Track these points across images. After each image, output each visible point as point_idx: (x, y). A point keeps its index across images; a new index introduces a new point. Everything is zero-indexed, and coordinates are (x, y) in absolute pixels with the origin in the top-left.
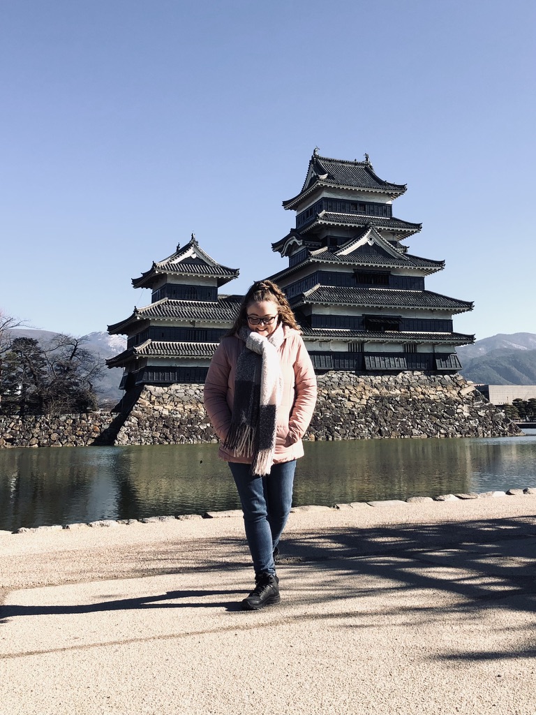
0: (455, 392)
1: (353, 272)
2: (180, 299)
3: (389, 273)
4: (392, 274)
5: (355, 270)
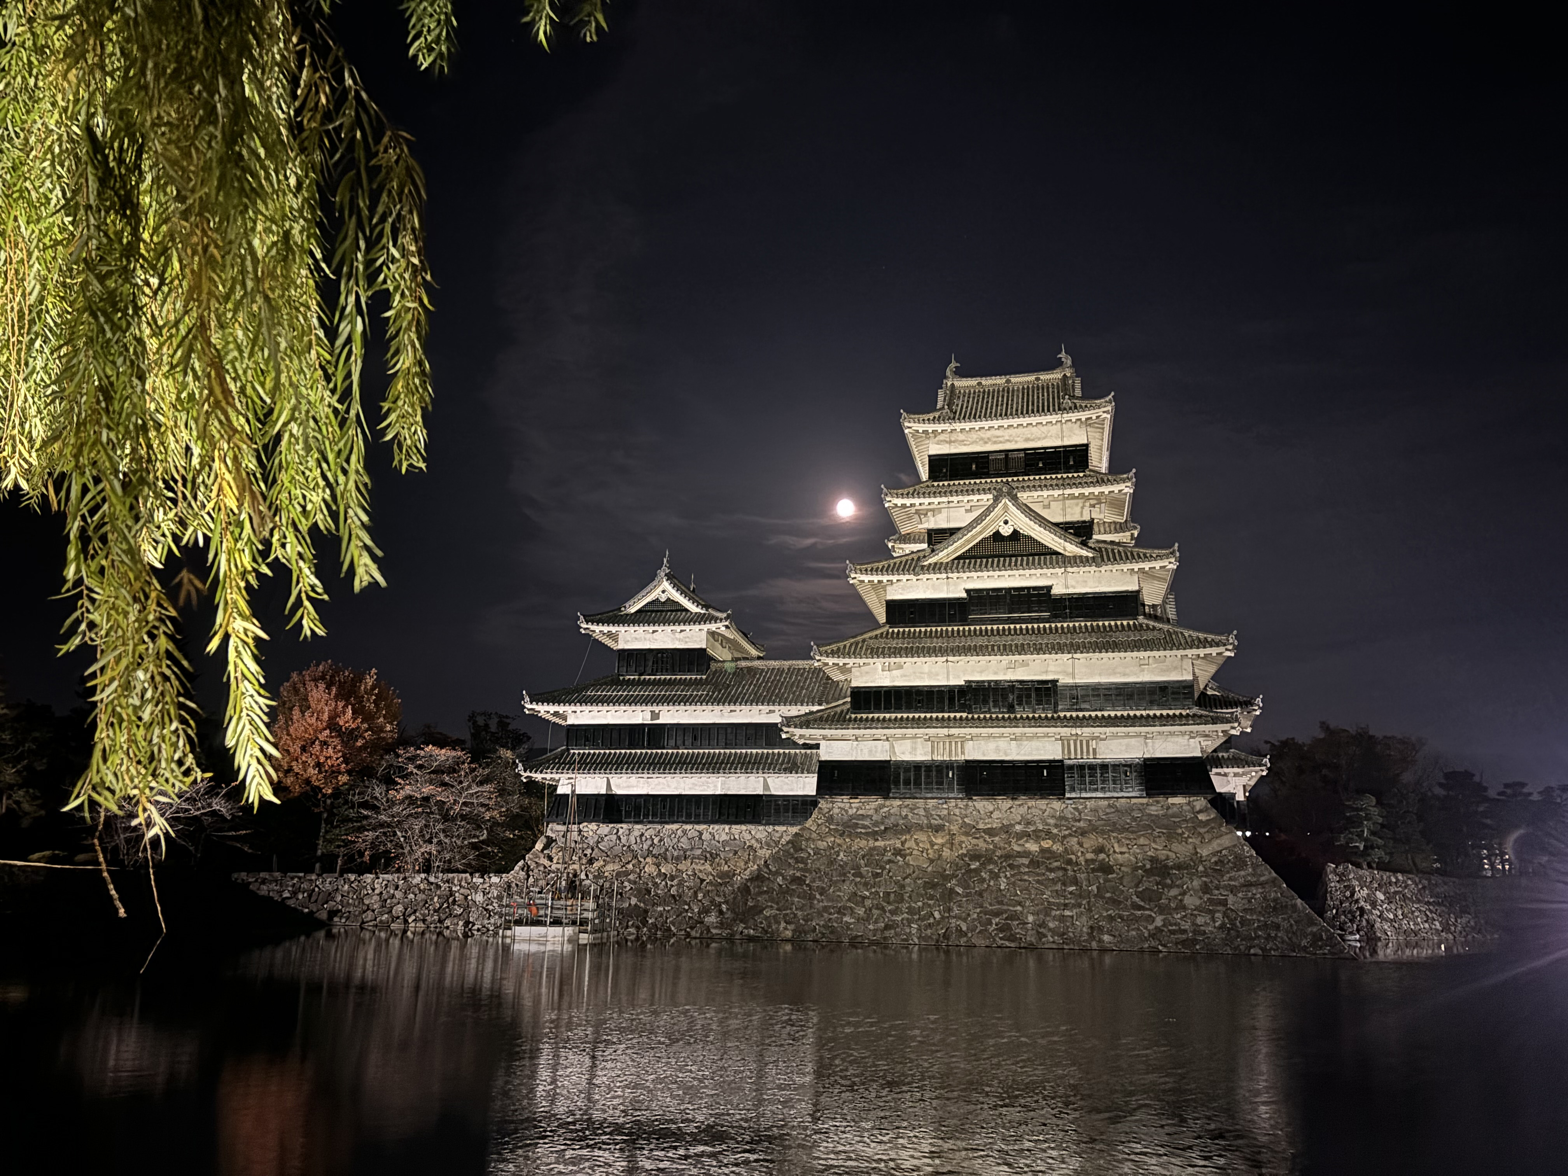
1: (964, 595)
2: (641, 675)
3: (1049, 588)
4: (1054, 591)
5: (968, 591)
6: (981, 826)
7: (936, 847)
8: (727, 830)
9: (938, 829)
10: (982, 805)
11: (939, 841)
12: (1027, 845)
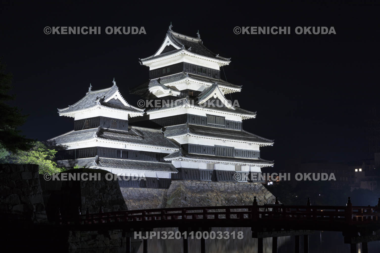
0: (263, 197)
1: (206, 116)
2: (108, 128)
3: (224, 117)
4: (226, 119)
5: (207, 115)
6: (221, 190)
7: (215, 196)
8: (147, 190)
9: (212, 191)
10: (218, 184)
11: (215, 195)
12: (233, 196)
